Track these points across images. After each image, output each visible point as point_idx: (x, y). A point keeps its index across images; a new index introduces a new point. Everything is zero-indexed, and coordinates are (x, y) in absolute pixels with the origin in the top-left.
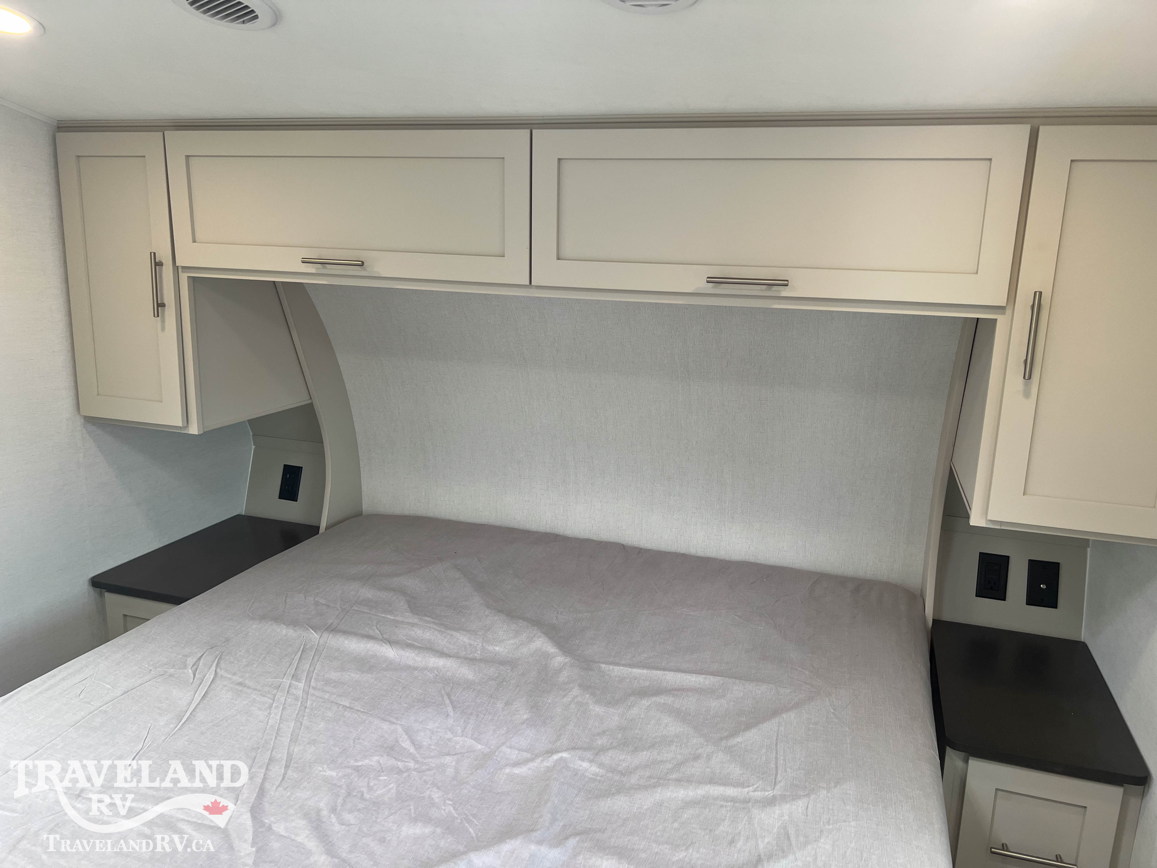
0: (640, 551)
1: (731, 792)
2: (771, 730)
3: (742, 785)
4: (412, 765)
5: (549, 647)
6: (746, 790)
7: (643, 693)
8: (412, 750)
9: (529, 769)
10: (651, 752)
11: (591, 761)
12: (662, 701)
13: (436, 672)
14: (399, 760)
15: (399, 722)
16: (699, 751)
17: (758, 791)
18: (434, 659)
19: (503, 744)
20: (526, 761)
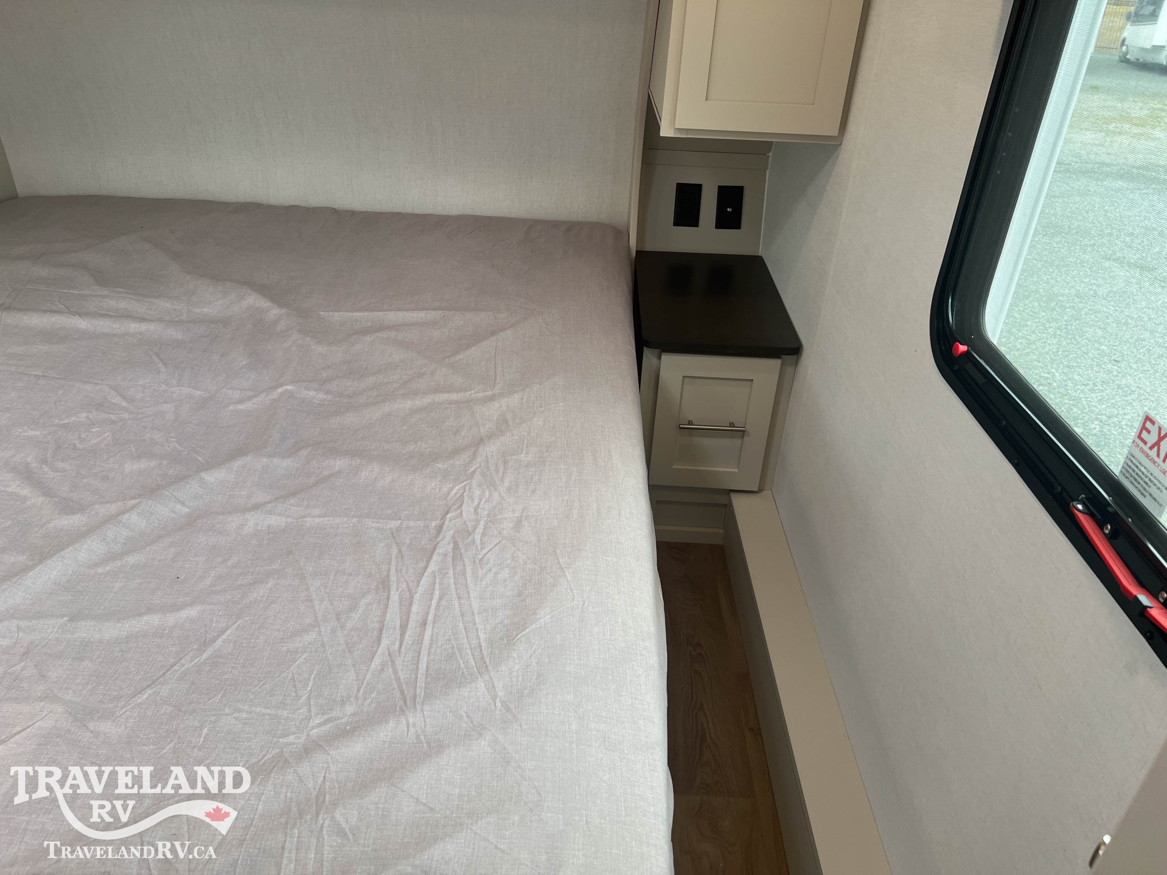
0: (353, 213)
1: (454, 396)
2: (490, 346)
3: (465, 390)
4: (126, 415)
5: (263, 303)
6: (469, 393)
7: (365, 331)
8: (124, 404)
9: (254, 404)
10: (377, 377)
11: (317, 390)
12: (386, 336)
13: (139, 336)
14: (111, 414)
15: (104, 382)
16: (424, 370)
17: (479, 393)
18: (134, 325)
19: (224, 387)
20: (249, 398)
